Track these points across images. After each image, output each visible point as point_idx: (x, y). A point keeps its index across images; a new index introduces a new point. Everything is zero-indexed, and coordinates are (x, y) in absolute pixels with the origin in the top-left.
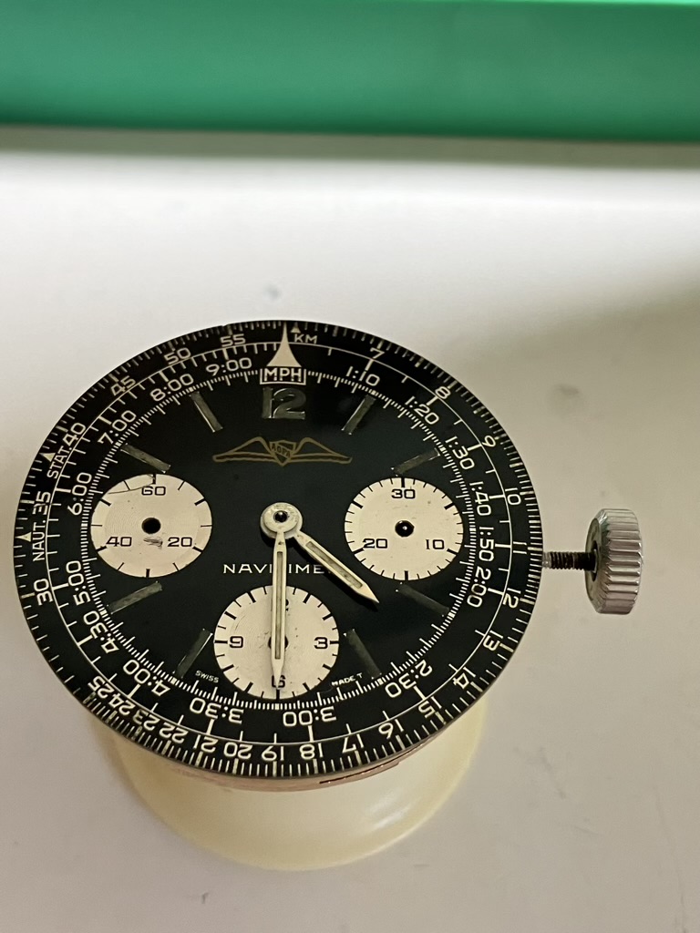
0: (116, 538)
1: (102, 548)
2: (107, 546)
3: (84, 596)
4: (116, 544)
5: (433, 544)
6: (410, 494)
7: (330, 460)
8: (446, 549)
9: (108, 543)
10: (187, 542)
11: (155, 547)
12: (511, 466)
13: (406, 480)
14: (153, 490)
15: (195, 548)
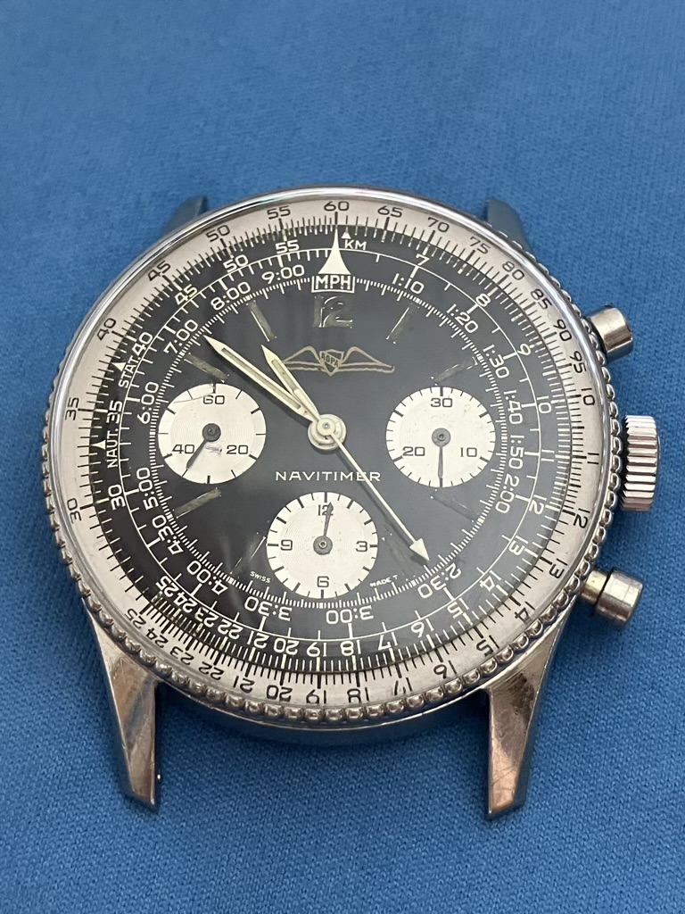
0: (181, 446)
1: (168, 456)
2: (173, 453)
3: (152, 501)
4: (181, 451)
5: (467, 452)
6: (447, 403)
7: (375, 369)
8: (479, 456)
9: (174, 450)
10: (243, 450)
11: (215, 454)
12: (544, 374)
13: (445, 389)
14: (214, 399)
15: (250, 456)
